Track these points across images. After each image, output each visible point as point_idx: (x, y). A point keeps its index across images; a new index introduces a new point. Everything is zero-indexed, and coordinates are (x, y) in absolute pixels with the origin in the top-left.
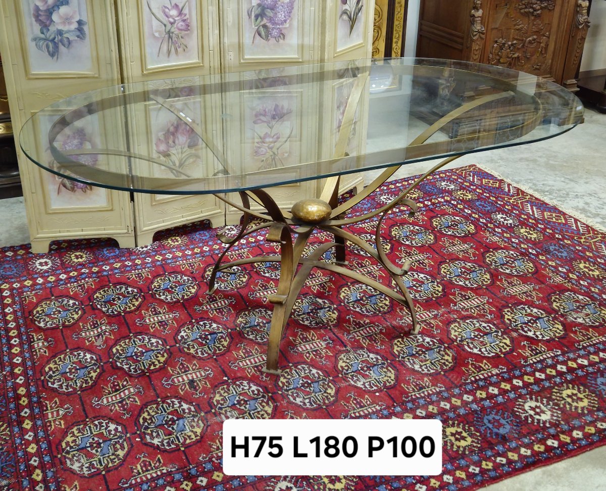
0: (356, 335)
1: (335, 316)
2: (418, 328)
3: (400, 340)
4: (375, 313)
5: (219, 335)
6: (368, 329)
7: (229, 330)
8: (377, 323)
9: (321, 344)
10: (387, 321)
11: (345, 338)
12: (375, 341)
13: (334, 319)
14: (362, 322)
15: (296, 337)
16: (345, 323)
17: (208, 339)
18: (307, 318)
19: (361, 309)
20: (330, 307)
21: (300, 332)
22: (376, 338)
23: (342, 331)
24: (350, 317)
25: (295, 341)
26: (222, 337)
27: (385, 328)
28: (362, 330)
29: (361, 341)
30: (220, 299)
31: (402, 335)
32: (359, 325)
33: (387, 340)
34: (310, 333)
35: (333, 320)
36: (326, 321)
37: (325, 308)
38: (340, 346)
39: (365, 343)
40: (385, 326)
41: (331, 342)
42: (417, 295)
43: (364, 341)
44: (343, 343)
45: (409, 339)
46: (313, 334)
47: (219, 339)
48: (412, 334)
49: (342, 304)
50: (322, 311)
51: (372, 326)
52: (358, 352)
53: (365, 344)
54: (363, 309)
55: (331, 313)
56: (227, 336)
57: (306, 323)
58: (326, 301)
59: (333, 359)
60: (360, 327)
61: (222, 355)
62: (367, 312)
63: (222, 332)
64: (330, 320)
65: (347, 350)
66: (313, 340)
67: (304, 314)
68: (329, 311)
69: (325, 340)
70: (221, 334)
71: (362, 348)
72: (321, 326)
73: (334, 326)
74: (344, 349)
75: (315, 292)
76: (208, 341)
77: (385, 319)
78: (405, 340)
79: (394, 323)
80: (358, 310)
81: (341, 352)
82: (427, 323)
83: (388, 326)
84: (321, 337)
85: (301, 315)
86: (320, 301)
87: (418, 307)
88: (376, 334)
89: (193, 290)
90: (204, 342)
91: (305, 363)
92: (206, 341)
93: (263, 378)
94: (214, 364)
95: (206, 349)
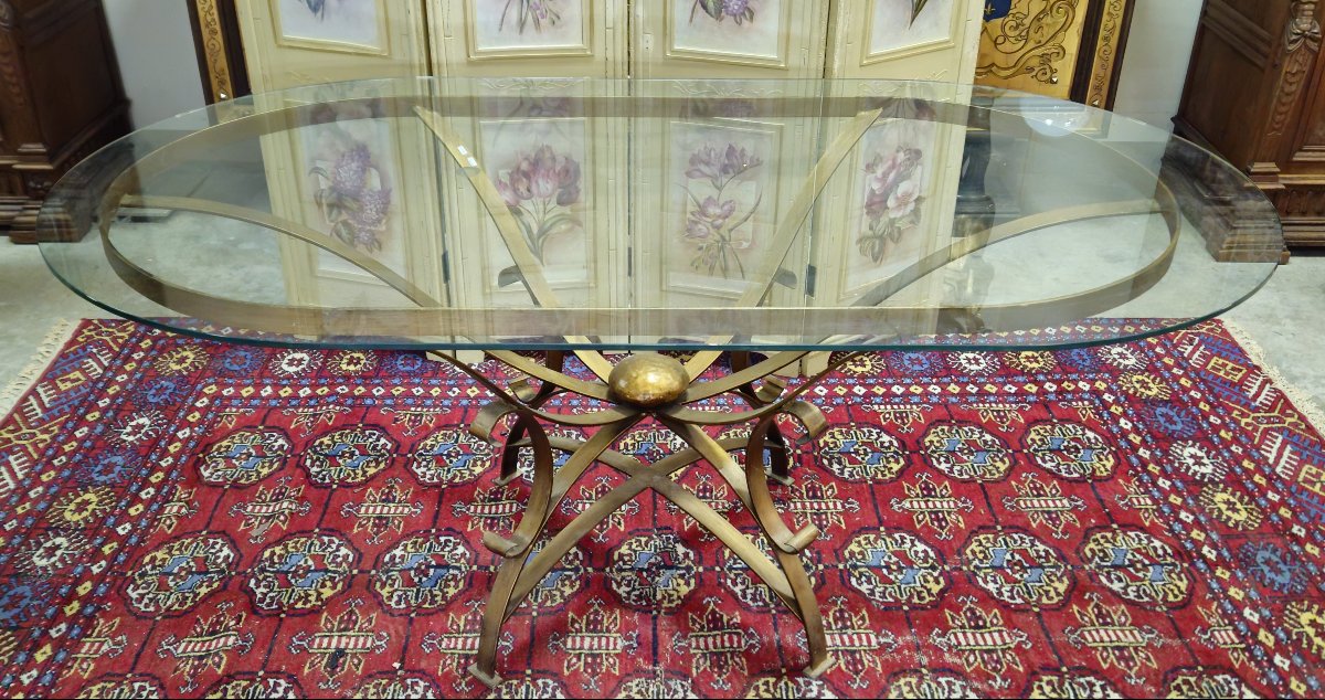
0: (694, 645)
1: (684, 590)
2: (826, 665)
3: (772, 680)
5: (451, 571)
6: (726, 637)
7: (475, 568)
8: (752, 630)
9: (615, 644)
10: (776, 630)
11: (670, 643)
12: (721, 668)
13: (679, 597)
14: (725, 618)
15: (580, 616)
16: (693, 612)
17: (427, 576)
18: (629, 581)
19: (744, 591)
20: (688, 569)
21: (596, 607)
22: (726, 662)
23: (674, 627)
24: (711, 602)
25: (573, 621)
26: (455, 576)
27: (763, 644)
28: (714, 636)
29: (694, 660)
30: (508, 498)
31: (784, 671)
32: (716, 623)
33: (746, 673)
34: (612, 613)
35: (675, 597)
36: (659, 597)
37: (678, 568)
38: (645, 659)
39: (699, 665)
40: (766, 639)
41: (635, 645)
43: (701, 661)
44: (655, 652)
45: (790, 684)
46: (616, 618)
47: (447, 580)
48: (804, 676)
49: (718, 569)
50: (668, 573)
51: (738, 634)
52: (672, 683)
53: (697, 668)
54: (749, 591)
55: (681, 582)
56: (464, 578)
57: (623, 591)
58: (691, 555)
59: (613, 684)
60: (715, 628)
61: (429, 613)
62: (754, 599)
63: (459, 568)
64: (670, 595)
65: (655, 672)
66: (608, 631)
67: (632, 569)
68: (682, 576)
69: (629, 638)
70: (456, 572)
71: (685, 675)
72: (646, 606)
73: (669, 611)
74: (651, 667)
75: (686, 528)
76: (424, 579)
77: (775, 624)
78: (782, 684)
79: (789, 638)
80: (738, 590)
81: (639, 672)
82: (854, 658)
83: (771, 643)
84: (625, 630)
85: (625, 570)
86: (681, 549)
87: (863, 618)
88: (733, 654)
89: (478, 470)
90: (416, 580)
91: (556, 676)
92: (420, 579)
93: (460, 684)
94: (400, 628)
95: (411, 594)
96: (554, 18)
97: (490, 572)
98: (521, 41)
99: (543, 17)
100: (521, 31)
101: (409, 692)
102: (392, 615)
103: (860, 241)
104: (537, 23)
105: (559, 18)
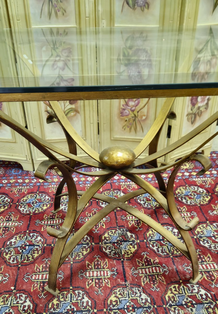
0: (141, 272)
1: (133, 250)
2: (198, 278)
3: (177, 286)
4: (168, 254)
5: (35, 247)
6: (154, 268)
7: (45, 245)
8: (164, 265)
9: (107, 274)
10: (174, 264)
11: (130, 272)
12: (154, 281)
13: (131, 253)
14: (152, 261)
15: (91, 263)
16: (138, 258)
17: (25, 249)
18: (110, 248)
19: (157, 249)
20: (133, 241)
21: (97, 258)
22: (156, 279)
23: (131, 265)
24: (145, 254)
25: (88, 265)
26: (37, 249)
27: (169, 271)
28: (149, 268)
29: (142, 279)
30: (57, 218)
31: (181, 281)
32: (148, 263)
33: (165, 283)
34: (104, 260)
35: (130, 253)
36: (123, 253)
37: (129, 241)
38: (121, 279)
39: (144, 281)
40: (170, 268)
41: (116, 274)
42: (213, 245)
43: (145, 279)
44: (125, 277)
45: (185, 287)
46: (106, 263)
47: (34, 251)
48: (190, 283)
49: (145, 241)
50: (125, 243)
51: (159, 267)
52: (134, 289)
53: (144, 282)
54: (159, 249)
55: (131, 247)
56: (41, 249)
57: (108, 251)
58: (134, 236)
59: (108, 291)
60: (148, 265)
61: (26, 265)
62: (162, 252)
63: (38, 246)
64: (127, 252)
65: (126, 285)
66: (104, 268)
67: (110, 243)
68: (131, 244)
69: (113, 271)
70: (37, 247)
71: (139, 286)
72: (118, 257)
73: (128, 259)
74: (124, 283)
75: (130, 226)
76: (24, 251)
77: (173, 262)
78: (181, 287)
79: (180, 267)
80: (155, 248)
81: (119, 285)
82: (210, 274)
83: (173, 270)
84: (111, 267)
85: (107, 243)
86: (129, 234)
87: (209, 257)
88: (158, 275)
89: (45, 208)
90: (21, 251)
91: (83, 289)
92: (22, 251)
93: (41, 295)
94: (14, 272)
95: (19, 257)
96: (64, 12)
97: (52, 247)
98: (50, 23)
99: (59, 11)
100: (50, 18)
101: (18, 300)
102: (11, 266)
103: (187, 115)
104: (56, 14)
105: (65, 11)
